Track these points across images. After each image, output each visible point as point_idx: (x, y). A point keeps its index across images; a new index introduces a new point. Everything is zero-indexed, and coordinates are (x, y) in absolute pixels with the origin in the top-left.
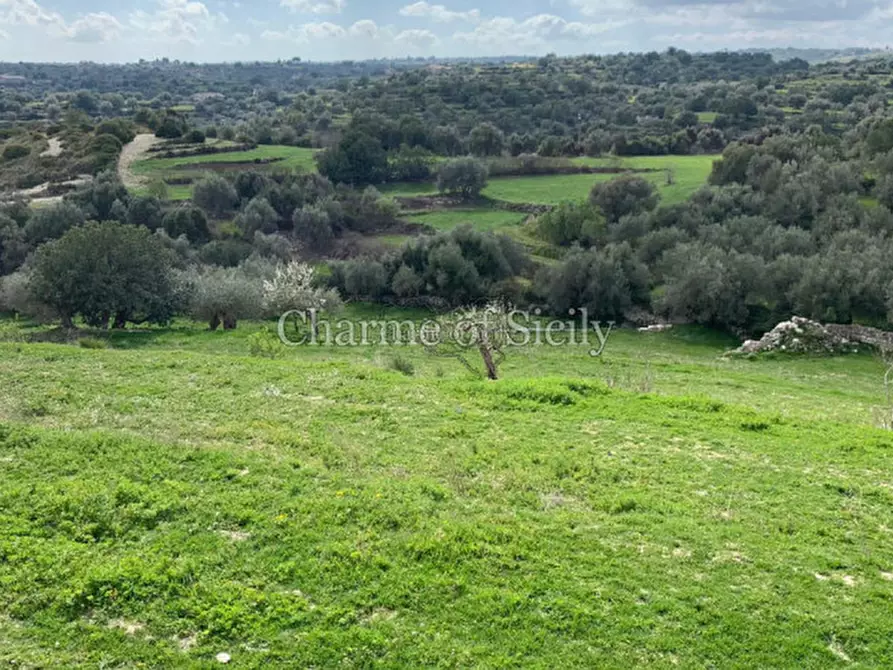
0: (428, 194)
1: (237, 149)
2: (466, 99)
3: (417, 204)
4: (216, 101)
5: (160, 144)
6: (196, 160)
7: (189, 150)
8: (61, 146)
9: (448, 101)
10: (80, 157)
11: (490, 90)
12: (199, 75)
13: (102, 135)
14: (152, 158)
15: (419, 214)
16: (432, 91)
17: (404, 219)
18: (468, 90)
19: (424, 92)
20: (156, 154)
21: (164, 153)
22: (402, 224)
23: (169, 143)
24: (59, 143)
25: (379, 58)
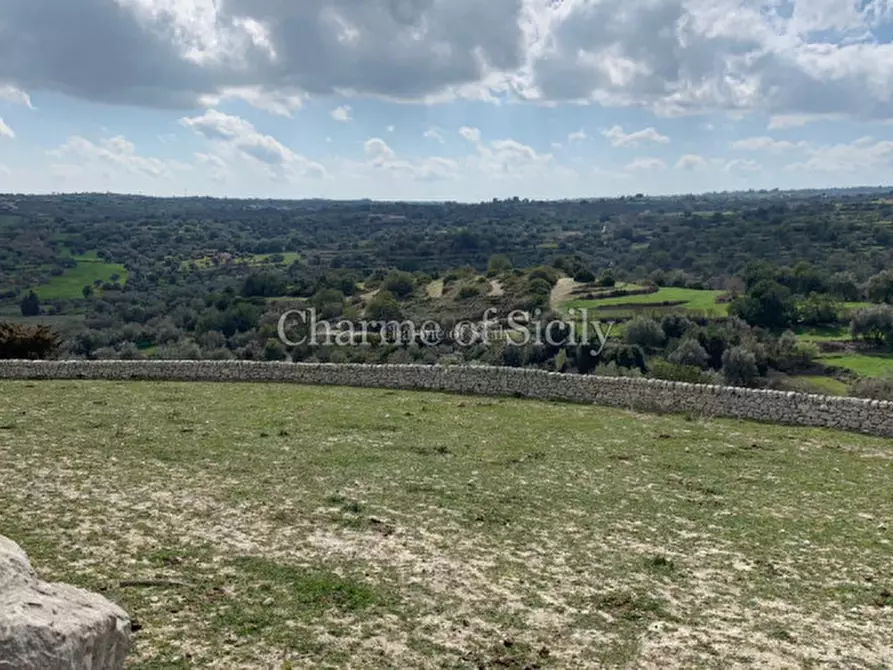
0: (840, 339)
1: (644, 292)
2: (833, 238)
3: (828, 348)
4: (576, 239)
5: (580, 287)
6: (614, 301)
7: (604, 292)
8: (502, 288)
9: (813, 240)
10: (519, 297)
11: (859, 228)
12: (553, 214)
13: (535, 280)
14: (575, 300)
15: (836, 357)
16: (797, 230)
17: (822, 362)
18: (835, 228)
19: (789, 231)
20: (578, 296)
21: (586, 295)
22: (821, 366)
23: (587, 286)
24: (500, 285)
25: (719, 191)
